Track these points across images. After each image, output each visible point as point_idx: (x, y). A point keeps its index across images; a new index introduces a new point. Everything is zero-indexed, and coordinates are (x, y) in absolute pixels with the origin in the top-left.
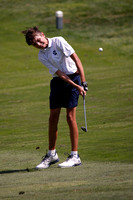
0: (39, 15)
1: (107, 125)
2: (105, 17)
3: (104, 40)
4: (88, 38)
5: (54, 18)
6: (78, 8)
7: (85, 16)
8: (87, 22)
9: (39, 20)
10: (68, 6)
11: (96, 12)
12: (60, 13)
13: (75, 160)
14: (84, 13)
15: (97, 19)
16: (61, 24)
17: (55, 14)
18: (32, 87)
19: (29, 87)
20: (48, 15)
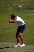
0: (15, 7)
1: (32, 36)
2: (32, 7)
3: (31, 13)
4: (27, 13)
5: (19, 8)
6: (25, 5)
7: (27, 7)
8: (27, 9)
9: (15, 8)
10: (22, 4)
11: (29, 6)
12: (20, 6)
13: (24, 45)
14: (26, 6)
15: (30, 8)
16: (20, 9)
17: (19, 7)
18: (13, 26)
19: (12, 26)
20: (17, 7)
